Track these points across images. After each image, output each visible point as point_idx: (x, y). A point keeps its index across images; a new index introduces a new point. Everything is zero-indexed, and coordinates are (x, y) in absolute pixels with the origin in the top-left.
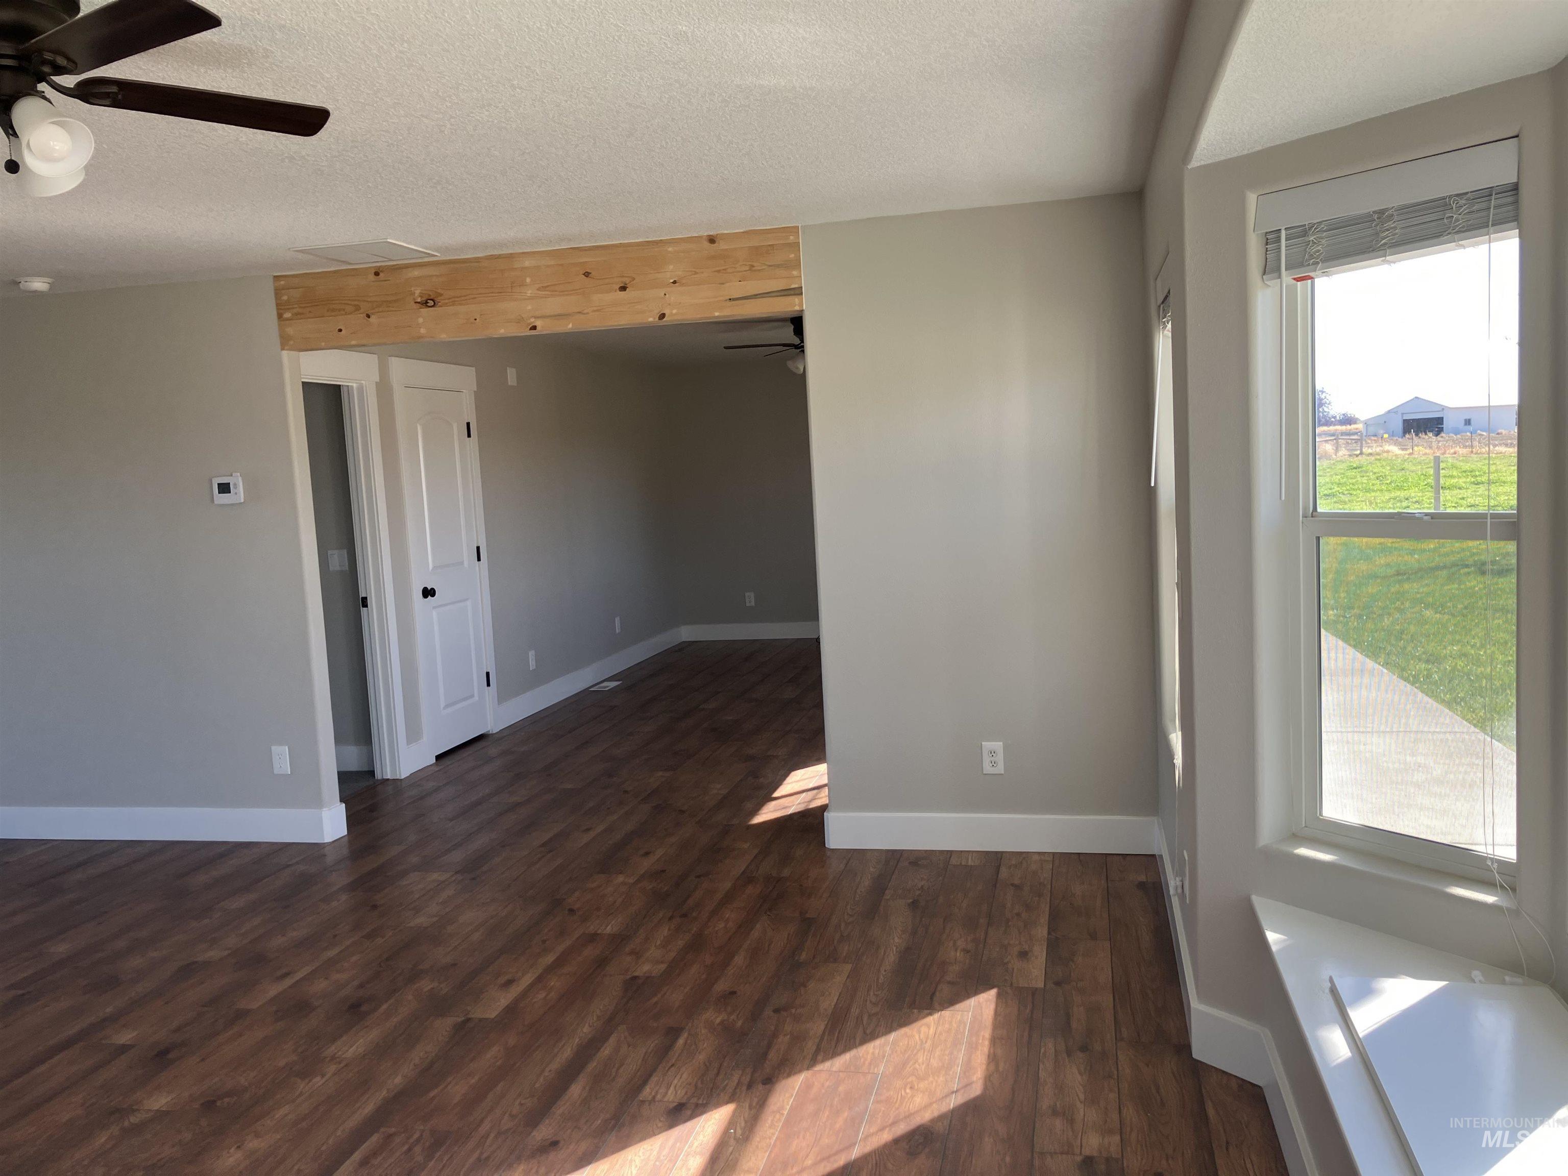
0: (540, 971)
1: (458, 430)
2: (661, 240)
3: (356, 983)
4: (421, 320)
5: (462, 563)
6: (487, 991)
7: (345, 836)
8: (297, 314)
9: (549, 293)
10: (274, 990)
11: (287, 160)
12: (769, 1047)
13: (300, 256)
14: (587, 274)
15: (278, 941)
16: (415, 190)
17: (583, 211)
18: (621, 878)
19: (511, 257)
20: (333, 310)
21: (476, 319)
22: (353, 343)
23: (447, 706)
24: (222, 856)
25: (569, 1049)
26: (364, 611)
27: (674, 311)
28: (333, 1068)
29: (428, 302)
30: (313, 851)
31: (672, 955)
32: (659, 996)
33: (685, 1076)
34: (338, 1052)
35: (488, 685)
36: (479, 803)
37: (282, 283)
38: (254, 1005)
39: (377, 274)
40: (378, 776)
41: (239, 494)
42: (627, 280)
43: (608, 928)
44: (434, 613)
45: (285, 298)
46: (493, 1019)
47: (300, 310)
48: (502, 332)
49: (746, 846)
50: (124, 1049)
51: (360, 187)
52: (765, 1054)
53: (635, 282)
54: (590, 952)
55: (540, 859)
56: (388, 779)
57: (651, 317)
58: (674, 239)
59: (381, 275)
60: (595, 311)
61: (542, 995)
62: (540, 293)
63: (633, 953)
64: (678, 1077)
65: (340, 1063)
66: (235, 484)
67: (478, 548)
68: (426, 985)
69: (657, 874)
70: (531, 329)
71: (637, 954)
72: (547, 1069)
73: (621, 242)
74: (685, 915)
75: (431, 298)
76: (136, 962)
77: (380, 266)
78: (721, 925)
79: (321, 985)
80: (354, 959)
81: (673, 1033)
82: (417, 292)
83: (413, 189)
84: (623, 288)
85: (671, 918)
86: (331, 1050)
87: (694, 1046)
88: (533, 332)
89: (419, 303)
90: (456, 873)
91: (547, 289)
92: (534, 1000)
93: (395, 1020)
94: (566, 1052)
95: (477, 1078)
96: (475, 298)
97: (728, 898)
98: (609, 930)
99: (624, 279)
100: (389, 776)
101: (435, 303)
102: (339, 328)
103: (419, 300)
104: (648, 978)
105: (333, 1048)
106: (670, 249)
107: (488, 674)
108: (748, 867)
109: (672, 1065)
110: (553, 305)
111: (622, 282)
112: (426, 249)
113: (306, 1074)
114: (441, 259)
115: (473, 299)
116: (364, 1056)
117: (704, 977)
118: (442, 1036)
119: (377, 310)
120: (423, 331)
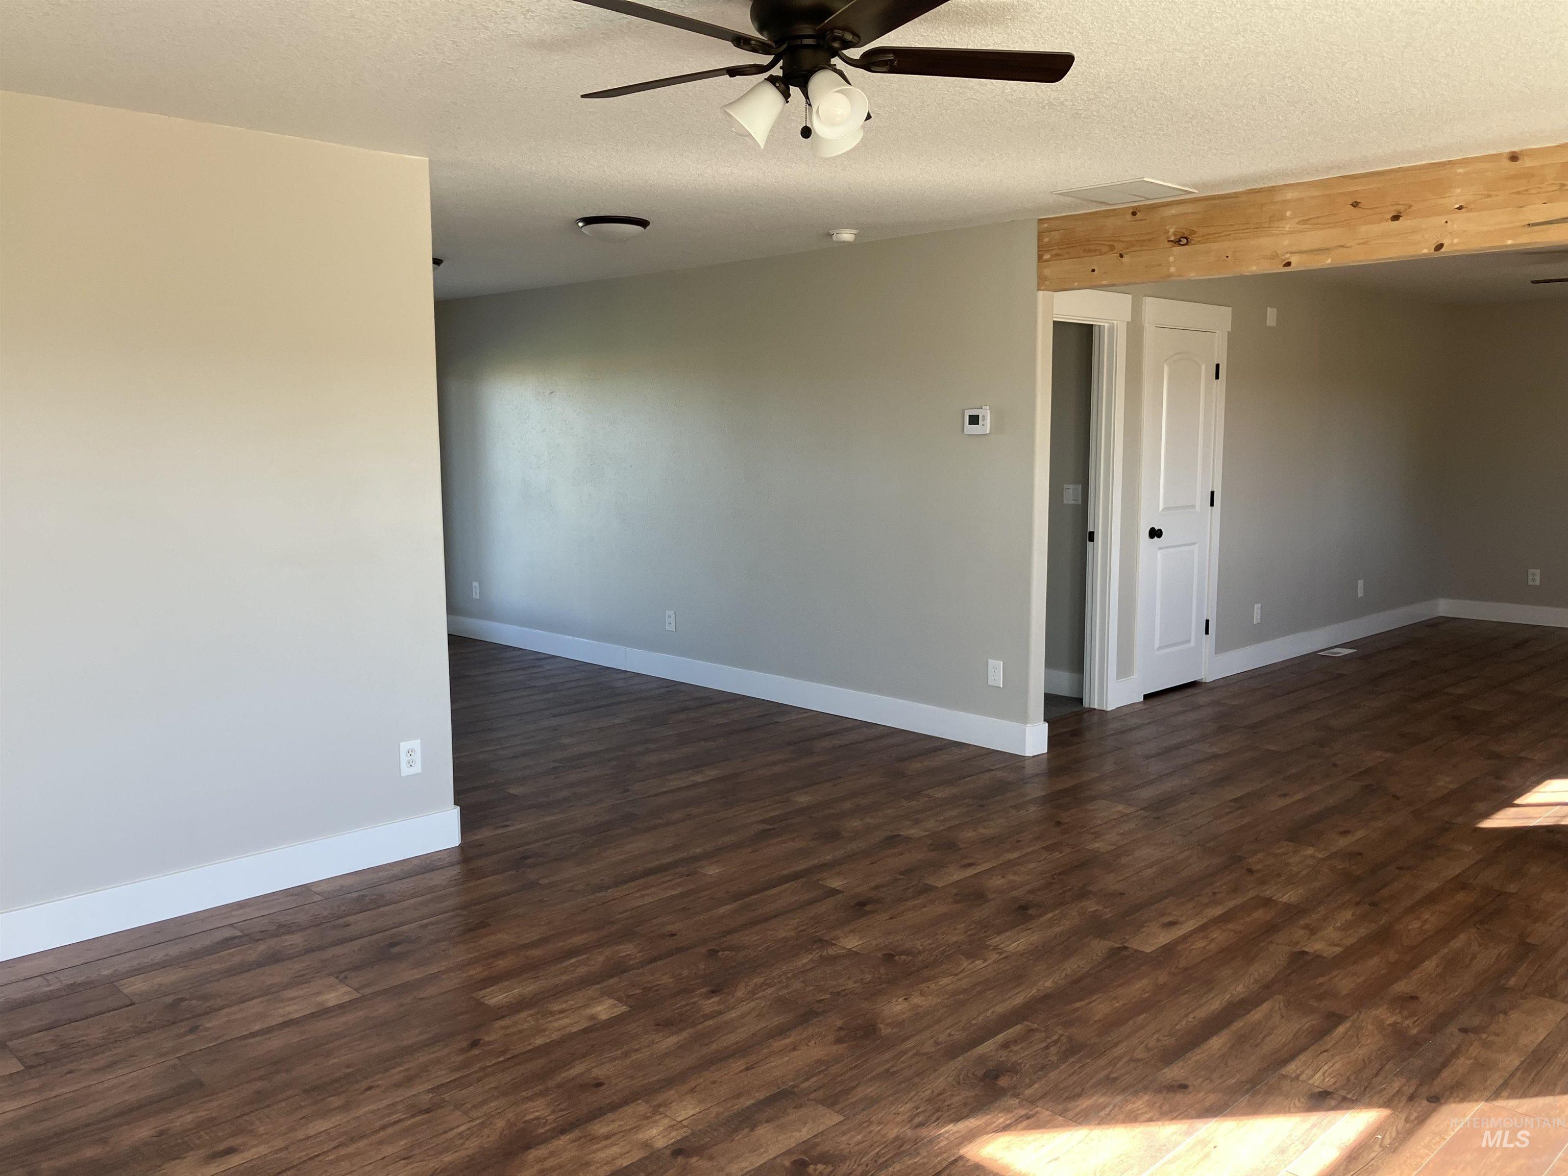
0: (1205, 921)
1: (1206, 371)
2: (1450, 161)
3: (1028, 888)
4: (1171, 259)
5: (1194, 507)
6: (1148, 927)
7: (1045, 754)
8: (1057, 255)
9: (1311, 227)
10: (957, 875)
11: (1047, 107)
12: (1445, 1065)
13: (1061, 198)
14: (1355, 205)
15: (970, 834)
16: (1170, 126)
17: (1354, 135)
18: (1310, 851)
19: (1272, 189)
20: (1090, 251)
21: (1227, 257)
22: (1105, 282)
23: (1160, 648)
24: (936, 750)
25: (1218, 1003)
26: (1090, 544)
27: (1456, 241)
28: (994, 956)
29: (1182, 240)
30: (1014, 761)
31: (1350, 941)
32: (1327, 978)
33: (1337, 1066)
34: (1001, 944)
35: (1207, 633)
36: (1177, 747)
37: (1046, 225)
38: (940, 884)
39: (1134, 214)
40: (1086, 704)
41: (986, 425)
42: (1402, 208)
43: (1285, 897)
44: (1160, 554)
45: (1046, 240)
46: (1148, 953)
47: (1059, 252)
48: (1254, 269)
49: (1468, 849)
50: (834, 892)
51: (1116, 127)
52: (1439, 1071)
53: (1411, 209)
54: (1260, 915)
55: (1227, 814)
56: (1095, 709)
57: (1426, 248)
58: (1467, 158)
59: (1139, 214)
60: (1358, 244)
61: (1201, 944)
62: (1302, 226)
63: (1306, 927)
64: (1330, 1064)
65: (1000, 954)
66: (984, 416)
67: (1212, 493)
68: (1091, 906)
69: (1353, 855)
70: (1285, 266)
71: (1312, 931)
72: (1191, 1016)
73: (1401, 166)
74: (1374, 904)
75: (1185, 236)
76: (855, 823)
77: (1139, 206)
78: (1416, 924)
79: (997, 882)
80: (1031, 866)
81: (1334, 1019)
82: (1172, 231)
83: (1167, 126)
84: (1396, 218)
85: (1358, 904)
86: (996, 940)
87: (1355, 1039)
88: (1288, 269)
89: (1172, 241)
90: (1141, 809)
91: (1308, 222)
92: (1193, 947)
93: (1057, 930)
94: (1215, 1004)
95: (1121, 1003)
96: (1230, 235)
97: (1431, 899)
98: (1285, 899)
99: (1398, 207)
100: (1096, 706)
101: (1187, 241)
102: (1093, 268)
103: (1172, 239)
104: (1318, 956)
105: (998, 939)
106: (1460, 171)
107: (1207, 622)
108: (1464, 871)
109: (1326, 1051)
110: (1313, 238)
111: (1395, 210)
112: (1183, 185)
113: (971, 955)
114: (1199, 196)
115: (1227, 235)
116: (1024, 954)
117: (1383, 972)
118: (1097, 955)
119: (1131, 250)
120: (1172, 269)
